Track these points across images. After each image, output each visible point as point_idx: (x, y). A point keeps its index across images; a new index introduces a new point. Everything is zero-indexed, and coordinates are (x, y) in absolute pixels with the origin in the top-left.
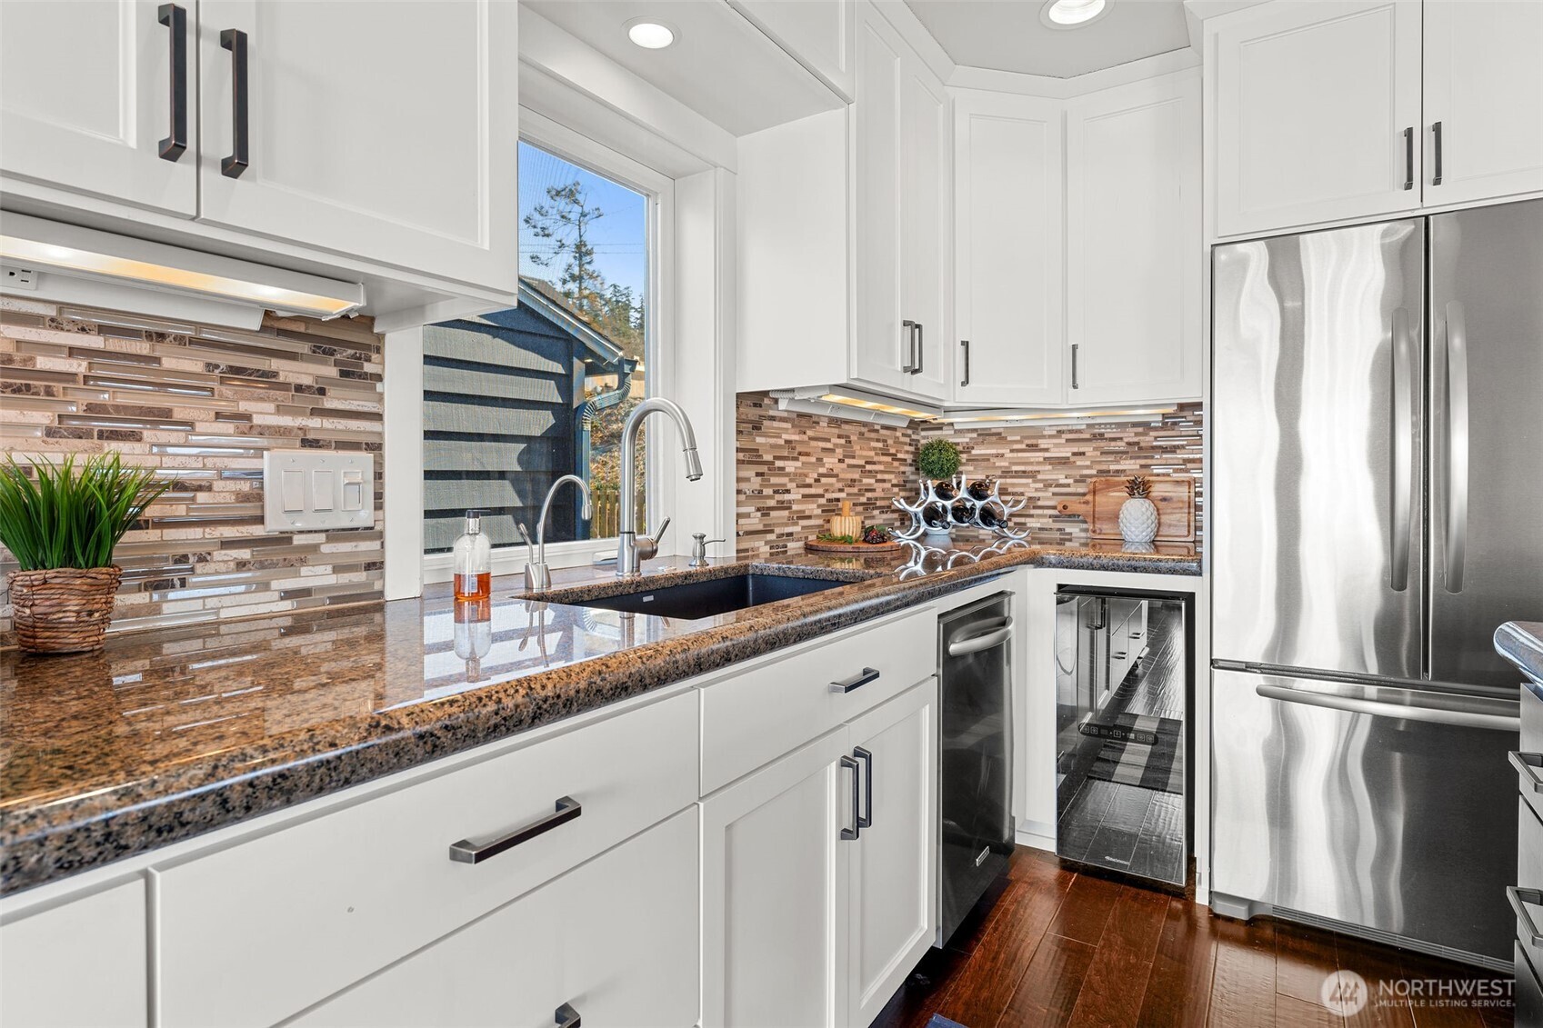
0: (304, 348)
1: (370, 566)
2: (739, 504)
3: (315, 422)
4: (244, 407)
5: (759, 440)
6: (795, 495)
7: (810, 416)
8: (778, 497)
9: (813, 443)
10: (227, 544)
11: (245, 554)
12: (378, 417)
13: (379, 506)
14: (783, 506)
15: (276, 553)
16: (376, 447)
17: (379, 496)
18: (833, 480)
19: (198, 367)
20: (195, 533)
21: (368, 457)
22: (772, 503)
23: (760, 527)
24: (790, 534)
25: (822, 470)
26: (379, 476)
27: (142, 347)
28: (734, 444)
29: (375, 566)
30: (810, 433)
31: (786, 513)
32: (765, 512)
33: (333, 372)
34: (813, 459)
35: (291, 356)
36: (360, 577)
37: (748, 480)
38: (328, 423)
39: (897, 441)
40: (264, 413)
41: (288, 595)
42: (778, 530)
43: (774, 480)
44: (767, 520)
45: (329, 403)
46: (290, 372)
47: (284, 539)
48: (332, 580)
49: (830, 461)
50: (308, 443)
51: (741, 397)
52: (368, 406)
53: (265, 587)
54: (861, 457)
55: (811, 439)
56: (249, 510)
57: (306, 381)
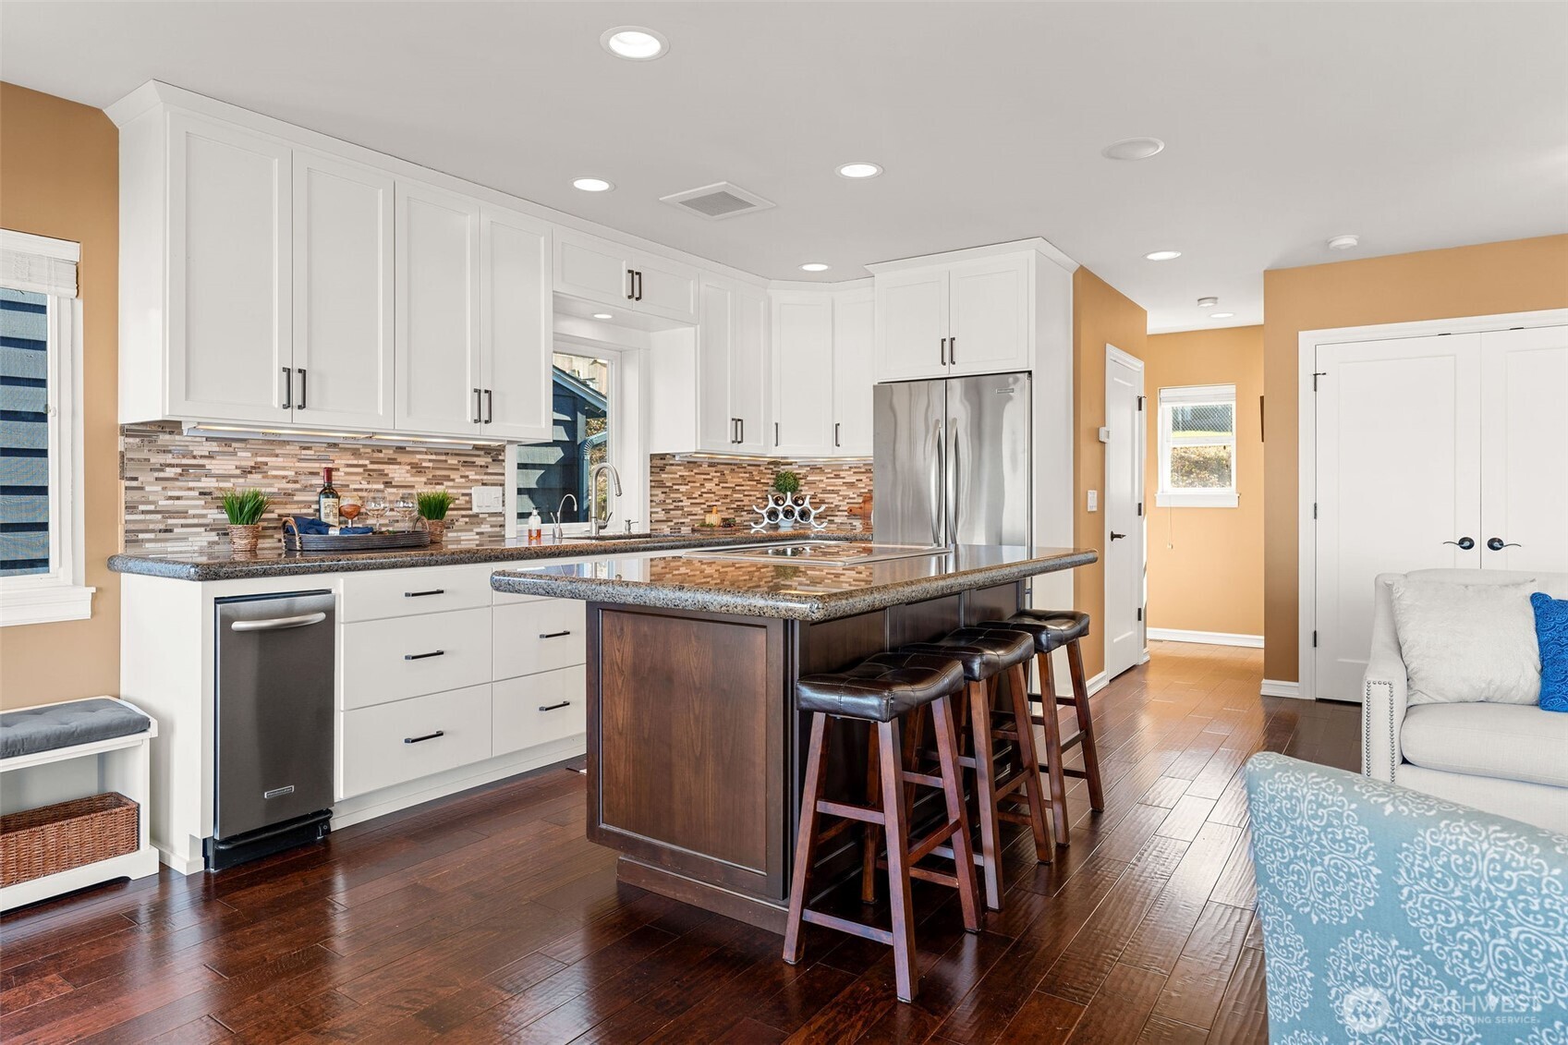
0: (482, 453)
1: (501, 526)
2: (651, 507)
3: (485, 477)
4: (467, 473)
5: (663, 476)
6: (686, 503)
7: (695, 462)
8: (675, 504)
9: (698, 476)
10: (463, 516)
11: (467, 520)
12: (503, 474)
13: (503, 505)
14: (677, 508)
15: (475, 520)
16: (502, 485)
17: (503, 502)
18: (713, 495)
19: (456, 462)
20: (455, 512)
21: (501, 488)
22: (672, 507)
23: (665, 519)
24: (684, 523)
25: (703, 490)
26: (504, 495)
27: (443, 458)
28: (649, 478)
29: (502, 526)
30: (695, 471)
31: (680, 512)
32: (667, 511)
33: (490, 460)
34: (698, 485)
35: (478, 456)
36: (498, 529)
37: (657, 495)
38: (489, 477)
39: (760, 472)
40: (472, 475)
41: (477, 534)
42: (675, 521)
43: (672, 495)
44: (668, 515)
45: (489, 471)
46: (480, 461)
47: (476, 516)
48: (490, 530)
49: (709, 486)
50: (484, 484)
51: (653, 457)
52: (501, 471)
53: (472, 530)
54: (732, 482)
55: (696, 474)
56: (468, 506)
57: (483, 464)
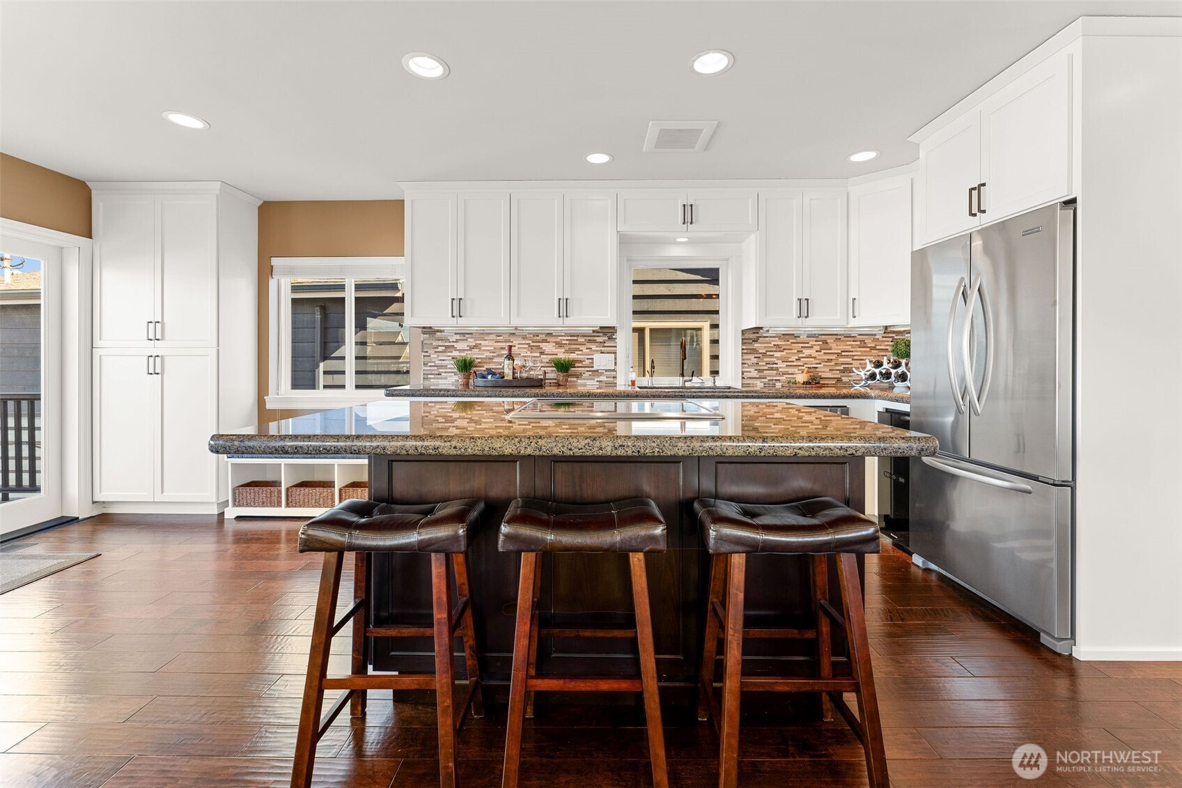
0: (601, 334)
1: (614, 377)
2: (743, 368)
3: (603, 349)
4: (591, 347)
5: (756, 345)
6: (781, 365)
7: (793, 334)
8: (768, 366)
9: (793, 345)
10: (588, 371)
11: (590, 373)
12: (616, 347)
13: (615, 365)
14: (772, 369)
15: (595, 373)
16: (615, 353)
17: (616, 363)
18: (813, 359)
19: (583, 340)
20: (583, 369)
21: (613, 355)
22: (765, 368)
23: (758, 376)
24: (779, 380)
25: (801, 355)
26: (616, 359)
27: (575, 338)
28: (740, 347)
29: (615, 377)
30: (791, 341)
31: (775, 372)
32: (760, 371)
33: (607, 338)
34: (796, 351)
35: (599, 336)
36: (612, 379)
37: (750, 359)
38: (606, 348)
39: (875, 340)
40: (594, 347)
41: (597, 381)
42: (769, 378)
43: (765, 359)
44: (762, 374)
45: (606, 345)
46: (599, 339)
47: (597, 371)
48: (606, 379)
49: (807, 352)
50: (601, 353)
51: (743, 332)
52: (614, 345)
53: (594, 379)
54: (837, 349)
55: (792, 343)
56: (591, 365)
57: (602, 341)
